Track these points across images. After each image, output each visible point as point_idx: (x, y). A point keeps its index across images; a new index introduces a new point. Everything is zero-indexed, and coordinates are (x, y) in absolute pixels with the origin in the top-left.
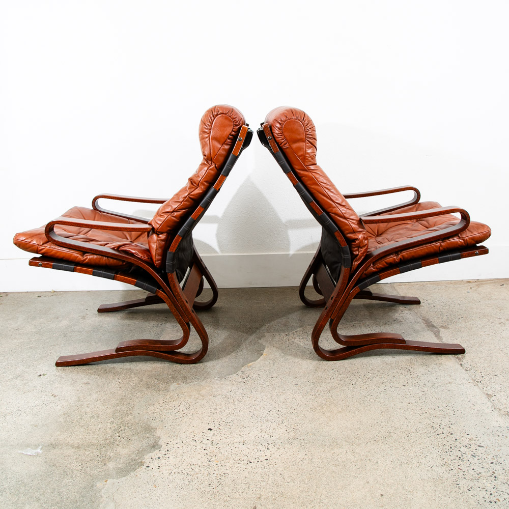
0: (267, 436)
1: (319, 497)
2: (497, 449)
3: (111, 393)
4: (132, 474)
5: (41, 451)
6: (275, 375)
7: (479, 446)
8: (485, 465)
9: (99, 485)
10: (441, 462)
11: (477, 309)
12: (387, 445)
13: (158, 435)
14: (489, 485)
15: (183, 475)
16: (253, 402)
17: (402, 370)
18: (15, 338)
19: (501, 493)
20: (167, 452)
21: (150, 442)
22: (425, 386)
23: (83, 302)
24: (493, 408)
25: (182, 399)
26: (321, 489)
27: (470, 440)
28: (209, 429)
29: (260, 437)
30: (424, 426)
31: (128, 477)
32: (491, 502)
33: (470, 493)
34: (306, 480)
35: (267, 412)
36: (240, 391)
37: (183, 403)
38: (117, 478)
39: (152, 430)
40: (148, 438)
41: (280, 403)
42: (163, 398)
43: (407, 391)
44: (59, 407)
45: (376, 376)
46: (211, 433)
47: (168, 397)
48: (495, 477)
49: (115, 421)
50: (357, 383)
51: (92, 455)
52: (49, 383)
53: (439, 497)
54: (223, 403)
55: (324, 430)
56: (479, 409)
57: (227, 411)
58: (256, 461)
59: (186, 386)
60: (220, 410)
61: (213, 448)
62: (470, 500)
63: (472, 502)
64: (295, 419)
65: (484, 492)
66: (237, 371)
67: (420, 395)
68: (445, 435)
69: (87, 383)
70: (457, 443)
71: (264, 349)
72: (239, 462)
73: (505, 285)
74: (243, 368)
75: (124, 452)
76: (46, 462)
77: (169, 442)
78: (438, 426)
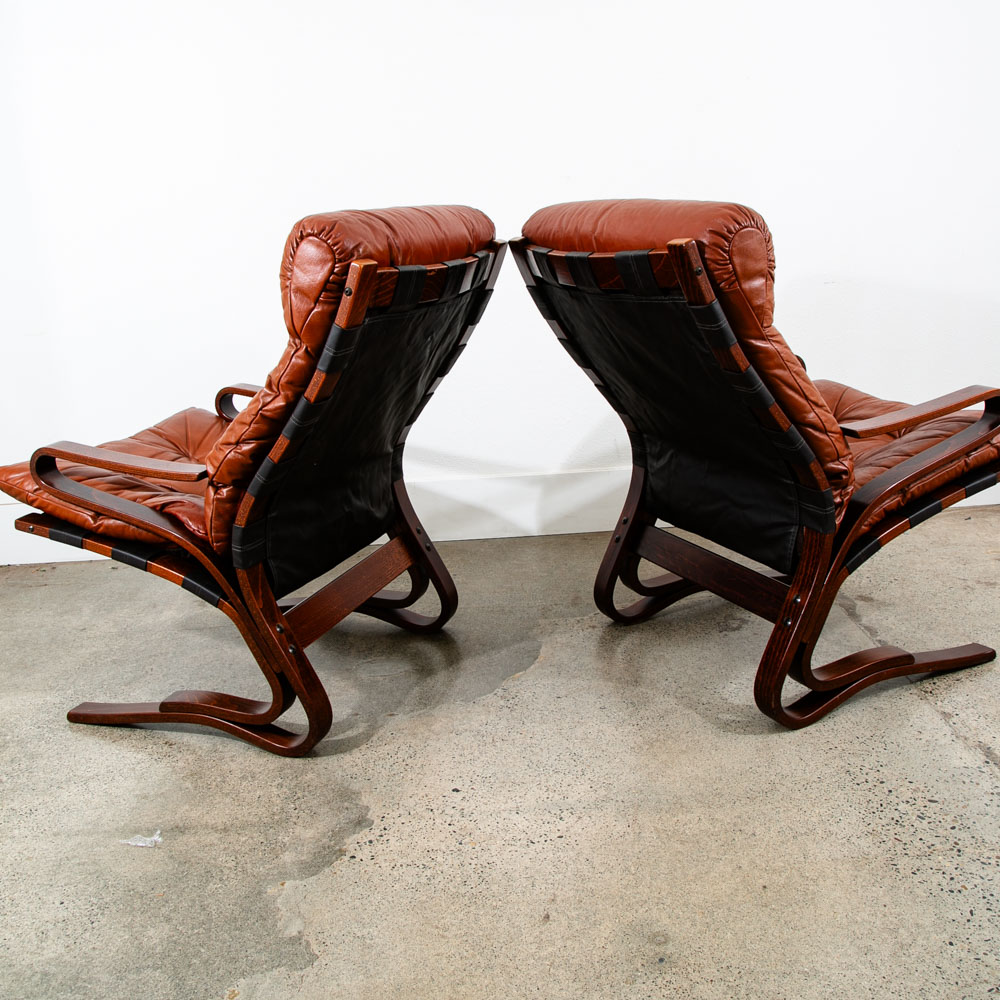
0: (557, 797)
1: (656, 894)
2: (961, 805)
4: (327, 870)
5: (160, 839)
6: (563, 693)
7: (930, 801)
8: (941, 831)
9: (271, 890)
10: (865, 829)
11: (923, 564)
12: (769, 806)
13: (365, 804)
14: (948, 864)
15: (417, 869)
16: (529, 741)
18: (82, 646)
19: (970, 876)
20: (383, 832)
21: (353, 816)
24: (954, 737)
25: (401, 741)
26: (659, 881)
27: (915, 790)
28: (453, 790)
29: (545, 800)
30: (833, 770)
31: (320, 876)
32: (952, 892)
33: (917, 879)
34: (633, 868)
35: (554, 757)
36: (504, 723)
37: (403, 747)
38: (302, 879)
39: (353, 796)
40: (347, 808)
41: (575, 741)
42: (365, 740)
44: (181, 764)
46: (459, 796)
47: (376, 738)
48: (959, 851)
49: (285, 784)
51: (251, 841)
53: (862, 887)
54: (475, 744)
55: (658, 783)
56: (928, 738)
57: (482, 759)
58: (542, 840)
59: (405, 717)
60: (469, 757)
61: (465, 822)
62: (916, 890)
63: (919, 892)
64: (605, 766)
65: (940, 876)
66: (495, 689)
68: (870, 785)
70: (892, 797)
71: (540, 647)
72: (513, 843)
73: (972, 519)
74: (505, 682)
75: (309, 833)
76: (171, 857)
77: (386, 815)
78: (858, 769)
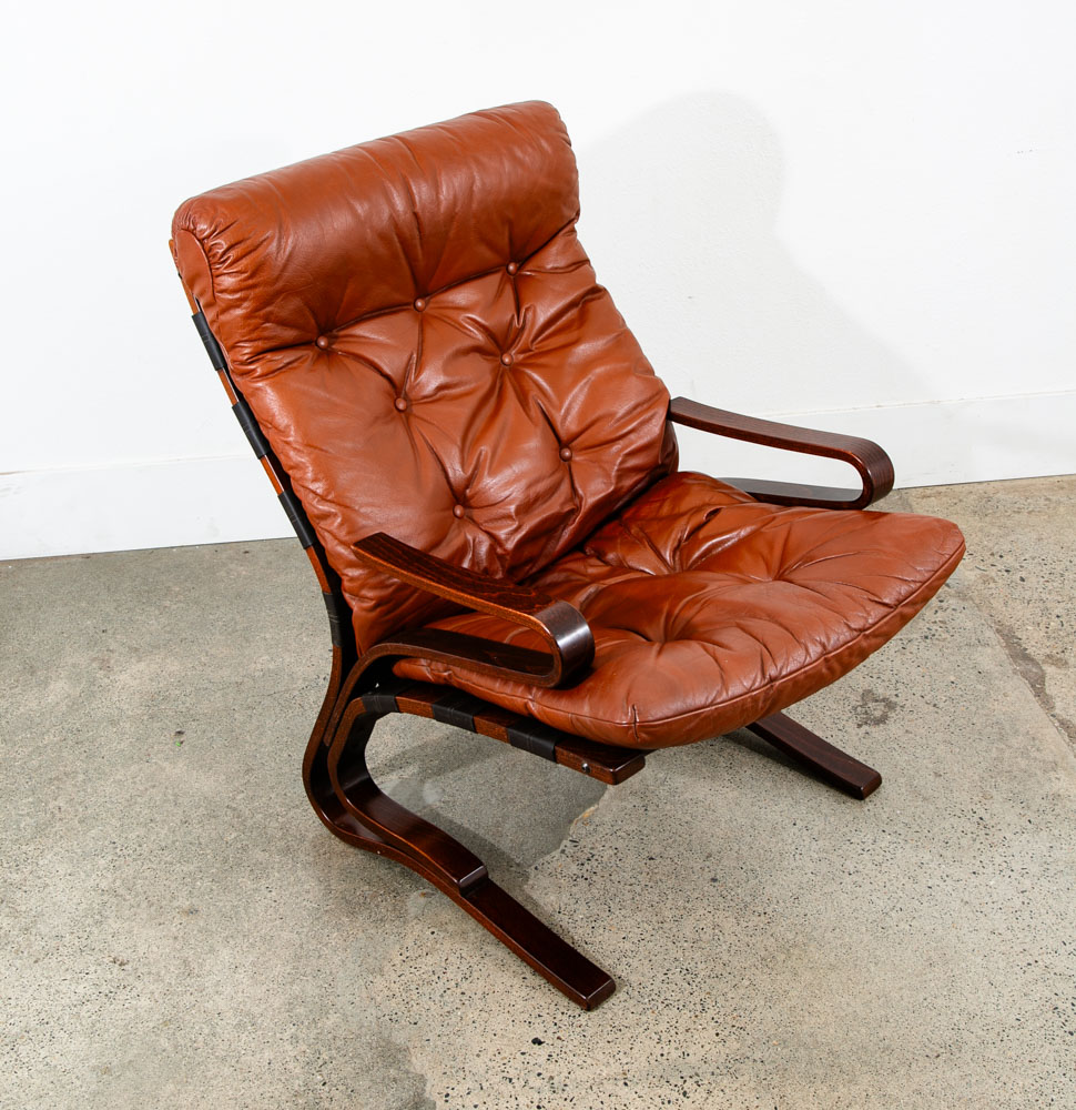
0: (674, 1053)
3: (263, 939)
6: (656, 849)
13: (418, 1070)
17: (963, 819)
22: (1025, 872)
23: (84, 604)
25: (447, 946)
28: (534, 1042)
29: (659, 1058)
30: (1035, 1005)
35: (660, 977)
37: (452, 959)
39: (399, 1056)
40: (395, 1080)
41: (685, 944)
42: (398, 947)
43: (983, 889)
45: (902, 843)
46: (542, 1052)
47: (409, 942)
49: (301, 1036)
50: (860, 867)
52: (90, 921)
55: (805, 1027)
61: (558, 1101)
64: (730, 995)
66: (561, 840)
67: (1018, 903)
69: (192, 912)
74: (572, 827)
77: (450, 1091)
78: (1069, 1005)
